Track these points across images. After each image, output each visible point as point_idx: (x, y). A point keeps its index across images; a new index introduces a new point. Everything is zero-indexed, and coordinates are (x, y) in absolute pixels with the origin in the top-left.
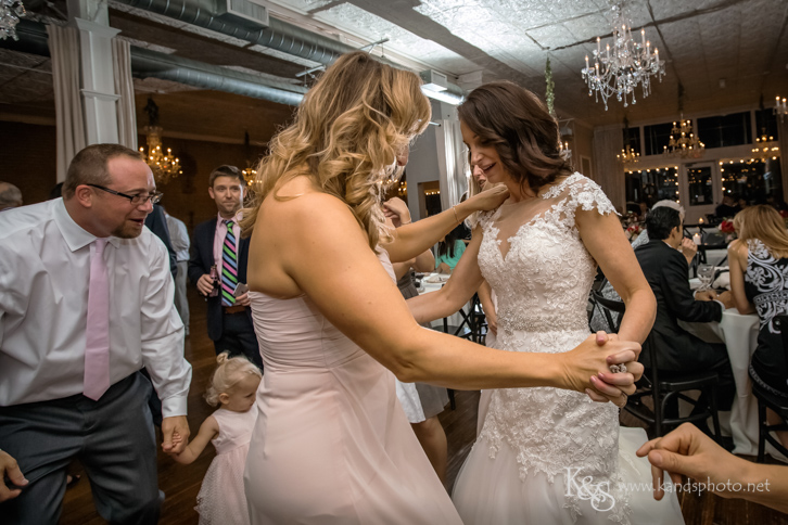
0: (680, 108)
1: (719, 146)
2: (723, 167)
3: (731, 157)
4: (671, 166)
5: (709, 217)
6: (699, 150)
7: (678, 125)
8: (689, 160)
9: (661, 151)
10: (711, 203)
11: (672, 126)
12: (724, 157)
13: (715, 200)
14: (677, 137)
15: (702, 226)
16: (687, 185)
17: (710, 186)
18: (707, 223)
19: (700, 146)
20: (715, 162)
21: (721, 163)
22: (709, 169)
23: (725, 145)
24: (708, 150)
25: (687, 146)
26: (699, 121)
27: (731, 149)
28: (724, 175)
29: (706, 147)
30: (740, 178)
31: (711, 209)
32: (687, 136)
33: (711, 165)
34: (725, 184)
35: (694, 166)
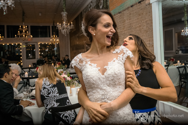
0: (23, 21)
1: (39, 37)
2: (40, 45)
3: (43, 42)
4: (19, 43)
5: (34, 64)
6: (30, 38)
7: (22, 27)
8: (26, 42)
9: (14, 37)
10: (35, 58)
11: (19, 27)
12: (40, 41)
13: (36, 57)
14: (21, 32)
15: (30, 68)
16: (25, 51)
17: (35, 52)
18: (33, 67)
19: (31, 37)
20: (37, 43)
21: (39, 44)
22: (34, 45)
23: (40, 37)
24: (34, 38)
25: (25, 36)
26: (31, 27)
27: (43, 38)
28: (40, 48)
29: (33, 37)
30: (46, 49)
31: (35, 61)
32: (26, 32)
33: (35, 44)
34: (40, 51)
35: (29, 44)
